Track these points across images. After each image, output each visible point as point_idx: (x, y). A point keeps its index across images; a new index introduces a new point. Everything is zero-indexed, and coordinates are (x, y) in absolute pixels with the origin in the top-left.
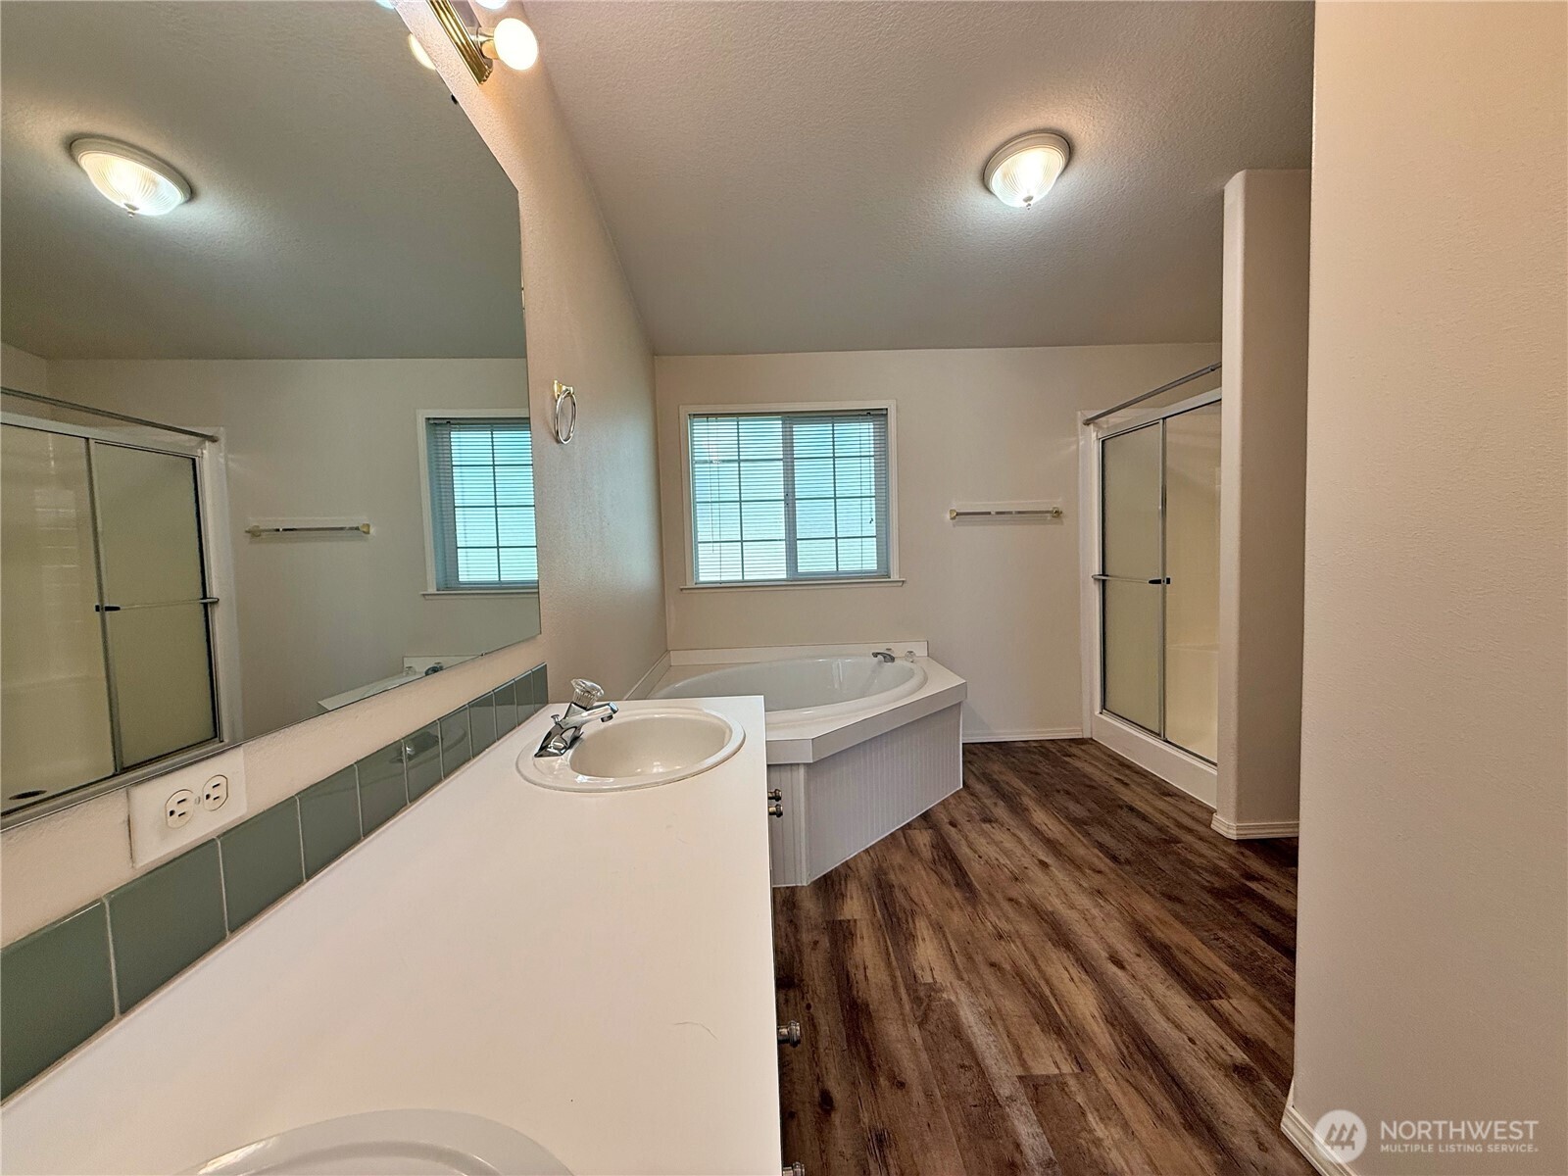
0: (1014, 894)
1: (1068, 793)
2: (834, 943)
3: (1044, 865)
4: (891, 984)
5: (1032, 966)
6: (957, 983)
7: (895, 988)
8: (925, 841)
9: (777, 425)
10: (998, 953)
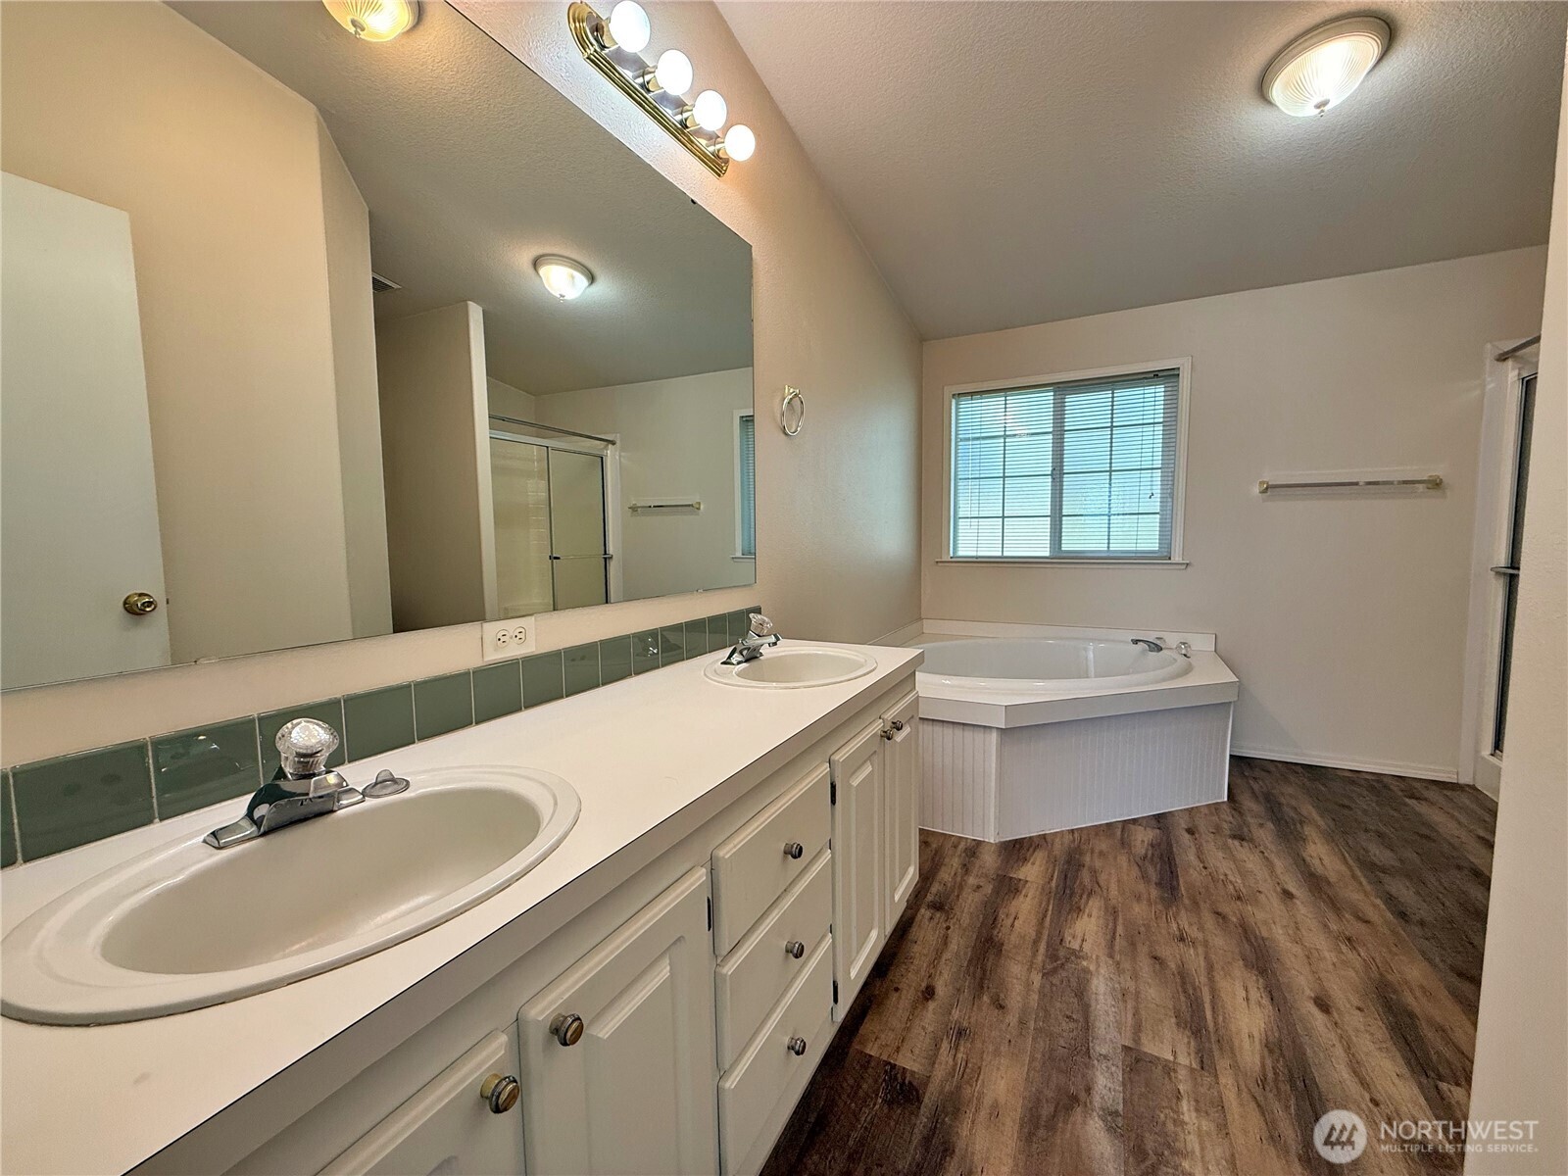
0: (1225, 908)
1: (1380, 835)
2: (996, 891)
3: (1287, 895)
4: (1034, 937)
5: (1203, 972)
6: (1103, 958)
7: (1036, 942)
8: (1146, 839)
9: (1048, 397)
10: (1170, 952)
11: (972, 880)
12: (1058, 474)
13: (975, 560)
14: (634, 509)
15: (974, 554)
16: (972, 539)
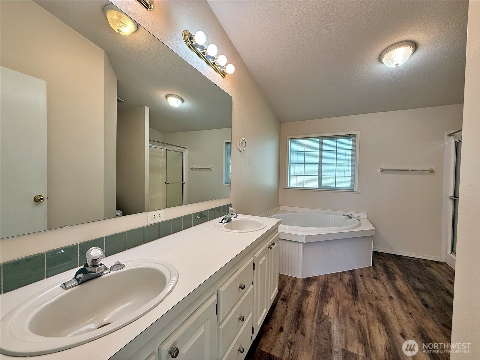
0: (372, 302)
1: (418, 279)
2: (302, 295)
3: (391, 298)
4: (314, 311)
5: (366, 324)
6: (335, 318)
7: (314, 313)
8: (348, 278)
9: (318, 141)
10: (355, 316)
11: (294, 291)
12: (320, 163)
13: (295, 188)
14: (192, 169)
15: (295, 186)
16: (295, 182)
